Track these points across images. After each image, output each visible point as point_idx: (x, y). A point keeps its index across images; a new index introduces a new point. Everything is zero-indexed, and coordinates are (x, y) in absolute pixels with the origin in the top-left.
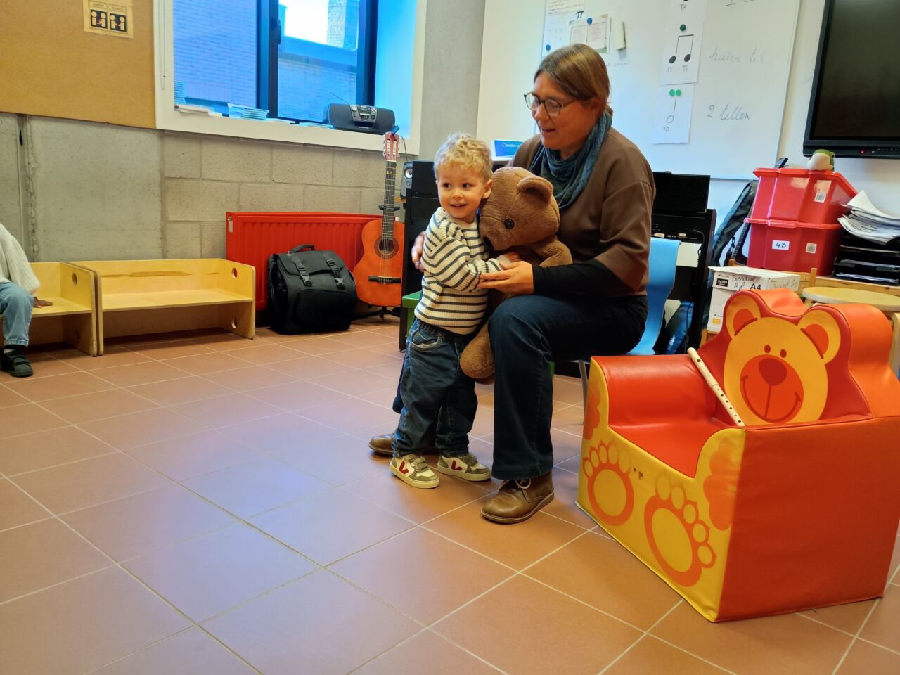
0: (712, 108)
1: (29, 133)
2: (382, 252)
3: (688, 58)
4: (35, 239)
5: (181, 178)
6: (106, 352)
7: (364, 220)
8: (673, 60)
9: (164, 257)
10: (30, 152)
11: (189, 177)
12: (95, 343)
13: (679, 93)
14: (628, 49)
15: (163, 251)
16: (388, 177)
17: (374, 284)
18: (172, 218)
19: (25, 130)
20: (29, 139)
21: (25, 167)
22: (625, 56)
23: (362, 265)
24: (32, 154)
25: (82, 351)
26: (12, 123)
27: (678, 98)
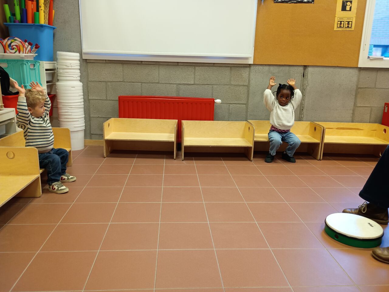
1: (307, 73)
4: (303, 113)
5: (365, 88)
6: (323, 159)
9: (352, 122)
10: (306, 79)
11: (369, 87)
12: (319, 155)
15: (352, 119)
18: (359, 105)
19: (305, 71)
20: (307, 75)
21: (303, 85)
24: (307, 80)
25: (313, 157)
26: (301, 69)
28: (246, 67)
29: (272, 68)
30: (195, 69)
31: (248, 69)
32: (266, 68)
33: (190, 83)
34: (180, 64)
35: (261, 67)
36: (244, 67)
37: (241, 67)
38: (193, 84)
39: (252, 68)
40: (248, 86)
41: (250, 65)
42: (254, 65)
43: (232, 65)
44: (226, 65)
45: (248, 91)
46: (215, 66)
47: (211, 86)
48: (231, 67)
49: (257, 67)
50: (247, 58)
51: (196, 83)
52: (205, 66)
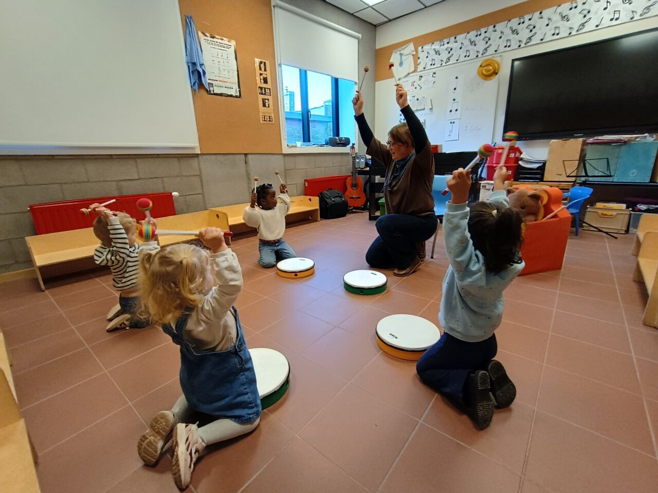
0: (466, 127)
2: (354, 188)
3: (456, 110)
7: (345, 178)
8: (451, 111)
10: (249, 166)
11: (292, 169)
13: (454, 123)
14: (433, 109)
16: (353, 161)
17: (352, 199)
19: (247, 158)
20: (248, 161)
22: (432, 111)
23: (347, 193)
26: (243, 156)
27: (454, 125)
28: (195, 157)
29: (218, 157)
30: (136, 161)
31: (196, 158)
32: (213, 157)
33: (133, 178)
34: (114, 157)
35: (208, 156)
36: (192, 157)
37: (189, 157)
38: (137, 179)
39: (200, 157)
40: (200, 176)
41: (197, 155)
42: (202, 154)
43: (179, 156)
44: (173, 156)
45: (201, 181)
46: (160, 157)
47: (160, 179)
48: (178, 157)
49: (205, 157)
50: (193, 148)
51: (142, 176)
52: (148, 158)
